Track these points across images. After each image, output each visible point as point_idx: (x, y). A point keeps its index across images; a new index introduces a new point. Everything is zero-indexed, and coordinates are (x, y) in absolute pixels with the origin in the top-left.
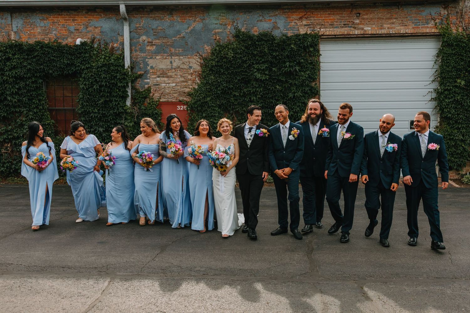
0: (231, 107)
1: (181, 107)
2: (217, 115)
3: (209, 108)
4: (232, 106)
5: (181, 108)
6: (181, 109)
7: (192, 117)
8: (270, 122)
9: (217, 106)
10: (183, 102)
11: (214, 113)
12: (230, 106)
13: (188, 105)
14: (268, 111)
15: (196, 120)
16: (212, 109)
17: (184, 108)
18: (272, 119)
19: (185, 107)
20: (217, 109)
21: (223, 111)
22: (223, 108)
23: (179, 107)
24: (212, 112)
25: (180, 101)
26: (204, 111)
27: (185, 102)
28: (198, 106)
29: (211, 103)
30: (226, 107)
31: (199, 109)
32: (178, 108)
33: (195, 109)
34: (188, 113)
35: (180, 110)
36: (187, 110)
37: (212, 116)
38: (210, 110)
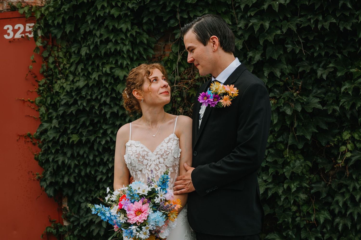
0: (178, 17)
1: (16, 27)
2: (125, 49)
3: (100, 26)
4: (182, 11)
5: (15, 31)
6: (18, 35)
7: (51, 60)
8: (325, 67)
9: (126, 15)
10: (21, 11)
11: (116, 43)
12: (173, 12)
13: (38, 21)
14: (317, 22)
15: (60, 72)
16: (107, 27)
17: (24, 32)
18: (334, 56)
19: (29, 27)
20: (124, 27)
21: (149, 32)
22: (150, 22)
23: (9, 27)
24: (108, 41)
25: (13, 8)
26: (85, 39)
27: (26, 9)
28: (64, 19)
29: (103, 7)
30: (159, 19)
31: (68, 29)
32: (5, 32)
33: (55, 31)
34: (38, 48)
35: (13, 40)
36: (36, 37)
37: (108, 55)
38: (103, 31)
